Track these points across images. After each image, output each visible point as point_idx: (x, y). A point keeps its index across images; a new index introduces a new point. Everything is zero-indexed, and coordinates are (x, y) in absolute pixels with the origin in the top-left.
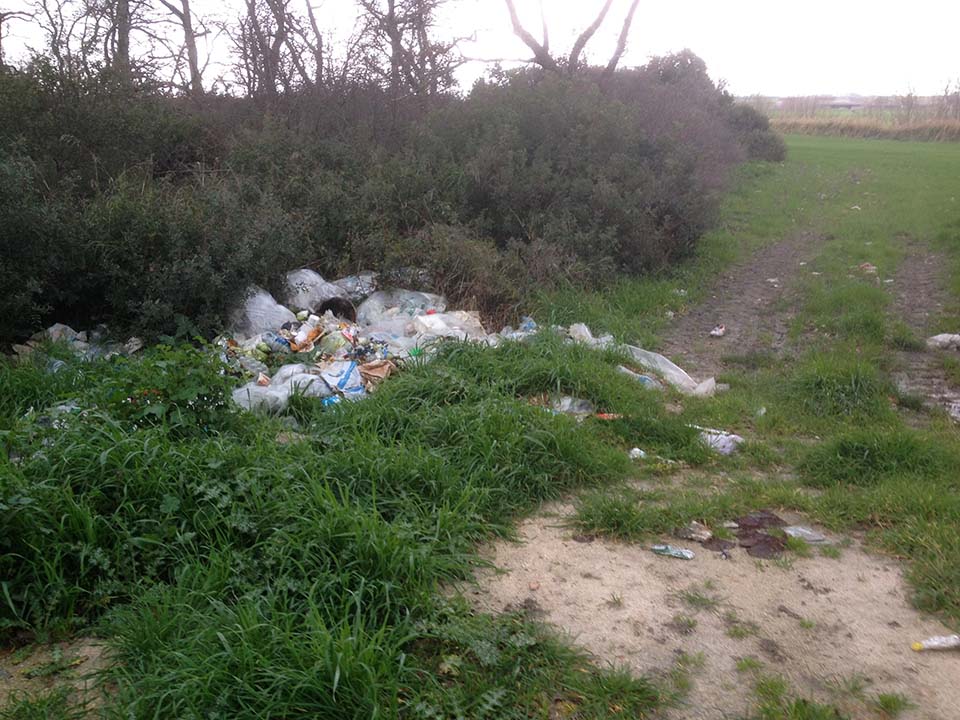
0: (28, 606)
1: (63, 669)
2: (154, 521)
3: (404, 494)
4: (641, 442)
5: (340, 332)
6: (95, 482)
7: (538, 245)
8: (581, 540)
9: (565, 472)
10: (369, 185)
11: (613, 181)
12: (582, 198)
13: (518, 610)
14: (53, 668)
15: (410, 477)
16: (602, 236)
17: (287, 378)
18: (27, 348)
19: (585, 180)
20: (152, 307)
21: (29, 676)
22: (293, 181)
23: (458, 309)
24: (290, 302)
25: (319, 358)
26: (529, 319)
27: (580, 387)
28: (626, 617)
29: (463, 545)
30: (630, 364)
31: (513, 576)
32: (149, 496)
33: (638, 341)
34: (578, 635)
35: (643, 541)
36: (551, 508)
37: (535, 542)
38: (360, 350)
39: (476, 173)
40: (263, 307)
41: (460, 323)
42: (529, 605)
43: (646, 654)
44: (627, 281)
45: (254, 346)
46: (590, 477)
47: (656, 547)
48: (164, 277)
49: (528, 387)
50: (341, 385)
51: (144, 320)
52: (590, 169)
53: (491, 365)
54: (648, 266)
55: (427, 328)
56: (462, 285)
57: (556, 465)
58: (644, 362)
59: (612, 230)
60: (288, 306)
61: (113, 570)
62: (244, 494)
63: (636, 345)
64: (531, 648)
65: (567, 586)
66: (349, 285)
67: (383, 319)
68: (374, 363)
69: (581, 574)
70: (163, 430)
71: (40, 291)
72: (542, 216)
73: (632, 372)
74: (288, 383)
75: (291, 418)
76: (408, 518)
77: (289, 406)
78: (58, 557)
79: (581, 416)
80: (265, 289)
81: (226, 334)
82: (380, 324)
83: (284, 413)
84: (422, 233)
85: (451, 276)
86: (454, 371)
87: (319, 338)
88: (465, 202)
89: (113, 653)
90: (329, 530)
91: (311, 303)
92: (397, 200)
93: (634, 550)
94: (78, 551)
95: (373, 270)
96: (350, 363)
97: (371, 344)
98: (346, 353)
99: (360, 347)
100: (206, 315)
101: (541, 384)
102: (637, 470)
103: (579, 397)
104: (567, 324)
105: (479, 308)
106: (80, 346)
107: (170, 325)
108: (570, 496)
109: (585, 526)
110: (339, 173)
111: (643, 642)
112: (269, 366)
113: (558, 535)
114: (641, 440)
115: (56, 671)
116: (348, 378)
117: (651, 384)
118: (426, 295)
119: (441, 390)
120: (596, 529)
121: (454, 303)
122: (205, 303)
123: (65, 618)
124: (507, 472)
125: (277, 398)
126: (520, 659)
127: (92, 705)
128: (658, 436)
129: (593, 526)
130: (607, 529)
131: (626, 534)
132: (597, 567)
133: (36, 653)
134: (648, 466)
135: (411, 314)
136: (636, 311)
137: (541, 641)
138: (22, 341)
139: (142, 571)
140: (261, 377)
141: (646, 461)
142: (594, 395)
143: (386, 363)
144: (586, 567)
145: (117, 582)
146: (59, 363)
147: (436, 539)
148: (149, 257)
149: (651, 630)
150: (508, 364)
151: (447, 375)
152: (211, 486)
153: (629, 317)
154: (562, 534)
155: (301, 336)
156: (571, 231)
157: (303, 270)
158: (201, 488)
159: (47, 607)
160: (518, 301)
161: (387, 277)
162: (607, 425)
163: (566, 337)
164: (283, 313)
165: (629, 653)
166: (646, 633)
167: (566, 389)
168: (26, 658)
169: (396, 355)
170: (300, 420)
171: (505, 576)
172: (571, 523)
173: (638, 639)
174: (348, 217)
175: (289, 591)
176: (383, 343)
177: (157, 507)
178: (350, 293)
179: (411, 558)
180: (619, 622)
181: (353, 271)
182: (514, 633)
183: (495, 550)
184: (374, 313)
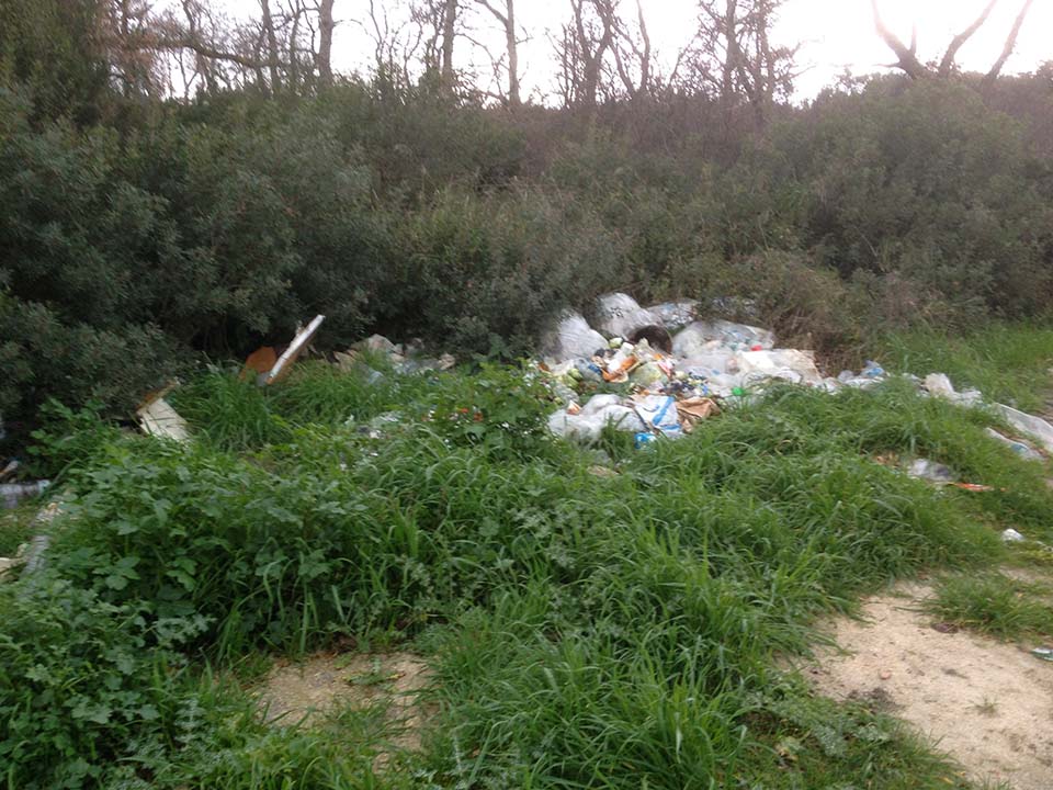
0: (353, 613)
1: (382, 681)
2: (472, 543)
3: (731, 549)
4: (1016, 522)
5: (655, 364)
6: (418, 496)
7: (893, 278)
8: (941, 630)
9: (922, 547)
10: (696, 203)
11: (990, 207)
12: (951, 225)
13: (866, 699)
14: (373, 679)
15: (741, 530)
16: (972, 271)
17: (600, 408)
18: (348, 356)
19: (955, 205)
20: (469, 324)
21: (350, 683)
22: (614, 198)
23: (788, 347)
24: (603, 327)
25: (632, 390)
26: (875, 364)
27: (940, 449)
28: (1001, 727)
29: (800, 616)
30: (1001, 427)
31: (858, 659)
32: (468, 516)
33: (1012, 401)
34: (941, 739)
35: (1020, 641)
36: (902, 587)
37: (885, 624)
38: (677, 385)
39: (821, 192)
40: (575, 331)
41: (790, 363)
42: (879, 694)
43: (1027, 774)
44: (1001, 328)
45: (565, 373)
46: (953, 557)
47: (1037, 650)
48: (483, 293)
49: (872, 443)
50: (657, 421)
51: (459, 337)
52: (963, 192)
53: (829, 414)
54: (1028, 311)
55: (751, 366)
56: (796, 319)
57: (911, 538)
58: (1020, 426)
59: (986, 266)
60: (601, 332)
61: (432, 588)
62: (562, 527)
63: (1009, 405)
64: (885, 745)
65: (926, 680)
66: (665, 312)
67: (702, 353)
68: (691, 401)
69: (943, 669)
70: (483, 450)
71: (366, 301)
72: (898, 244)
73: (1003, 437)
74: (601, 414)
75: (602, 451)
76: (737, 576)
77: (600, 438)
78: (383, 568)
79: (940, 482)
80: (579, 312)
81: (538, 358)
82: (698, 358)
83: (595, 446)
84: (753, 260)
85: (782, 309)
86: (787, 417)
87: (633, 368)
88: (805, 225)
89: (432, 673)
90: (655, 576)
91: (624, 330)
92: (725, 222)
93: (1009, 650)
94: (402, 564)
95: (693, 298)
96: (666, 398)
97: (690, 380)
98: (662, 387)
99: (678, 381)
100: (520, 335)
101: (890, 441)
102: (1011, 555)
103: (938, 461)
104: (923, 373)
105: (814, 348)
106: (397, 359)
107: (484, 344)
108: (928, 576)
109: (946, 613)
110: (663, 190)
111: (1022, 759)
112: (580, 394)
113: (912, 620)
114: (1016, 519)
115: (375, 683)
116: (664, 414)
117: (1027, 453)
118: (752, 329)
119: (771, 436)
120: (961, 619)
121: (783, 340)
122: (518, 323)
123: (386, 629)
124: (852, 539)
125: (589, 429)
126: (871, 755)
127: (410, 723)
128: (1040, 518)
129: (957, 614)
130: (976, 621)
131: (1000, 630)
132: (962, 665)
133: (356, 662)
134: (1027, 552)
135: (733, 348)
136: (1011, 365)
137: (897, 738)
138: (343, 349)
139: (459, 593)
140: (572, 405)
141: (1024, 547)
142: (956, 461)
143: (706, 402)
144: (948, 661)
145: (435, 601)
146: (377, 374)
147: (771, 604)
148: (468, 273)
149: (1032, 747)
150: (850, 414)
151: (779, 421)
152: (531, 514)
153: (1002, 370)
154: (917, 619)
155: (615, 364)
156: (933, 263)
157: (618, 294)
158: (521, 515)
159: (369, 616)
160: (862, 342)
161: (708, 307)
162: (973, 497)
163: (922, 388)
164: (596, 339)
165: (1005, 770)
166: (1026, 749)
167: (922, 451)
168: (347, 665)
169: (716, 393)
170: (611, 454)
171: (848, 658)
172: (927, 608)
173: (1017, 754)
174: (670, 239)
175: (612, 636)
176: (702, 379)
177: (476, 529)
178: (665, 321)
179: (745, 621)
180: (991, 731)
181: (671, 298)
182: (863, 724)
183: (836, 627)
184: (691, 345)
